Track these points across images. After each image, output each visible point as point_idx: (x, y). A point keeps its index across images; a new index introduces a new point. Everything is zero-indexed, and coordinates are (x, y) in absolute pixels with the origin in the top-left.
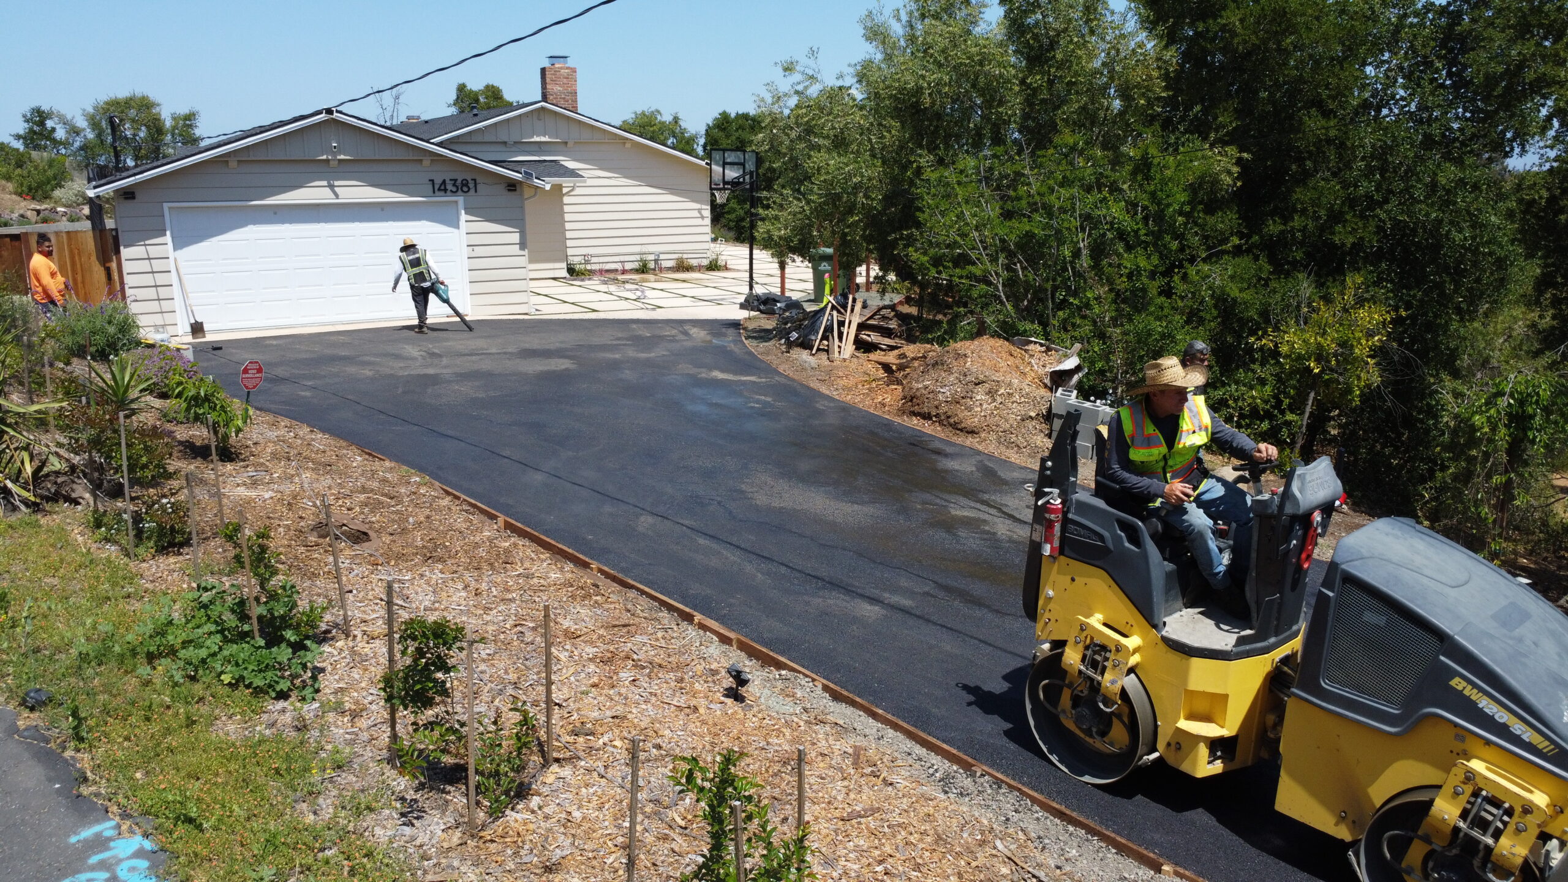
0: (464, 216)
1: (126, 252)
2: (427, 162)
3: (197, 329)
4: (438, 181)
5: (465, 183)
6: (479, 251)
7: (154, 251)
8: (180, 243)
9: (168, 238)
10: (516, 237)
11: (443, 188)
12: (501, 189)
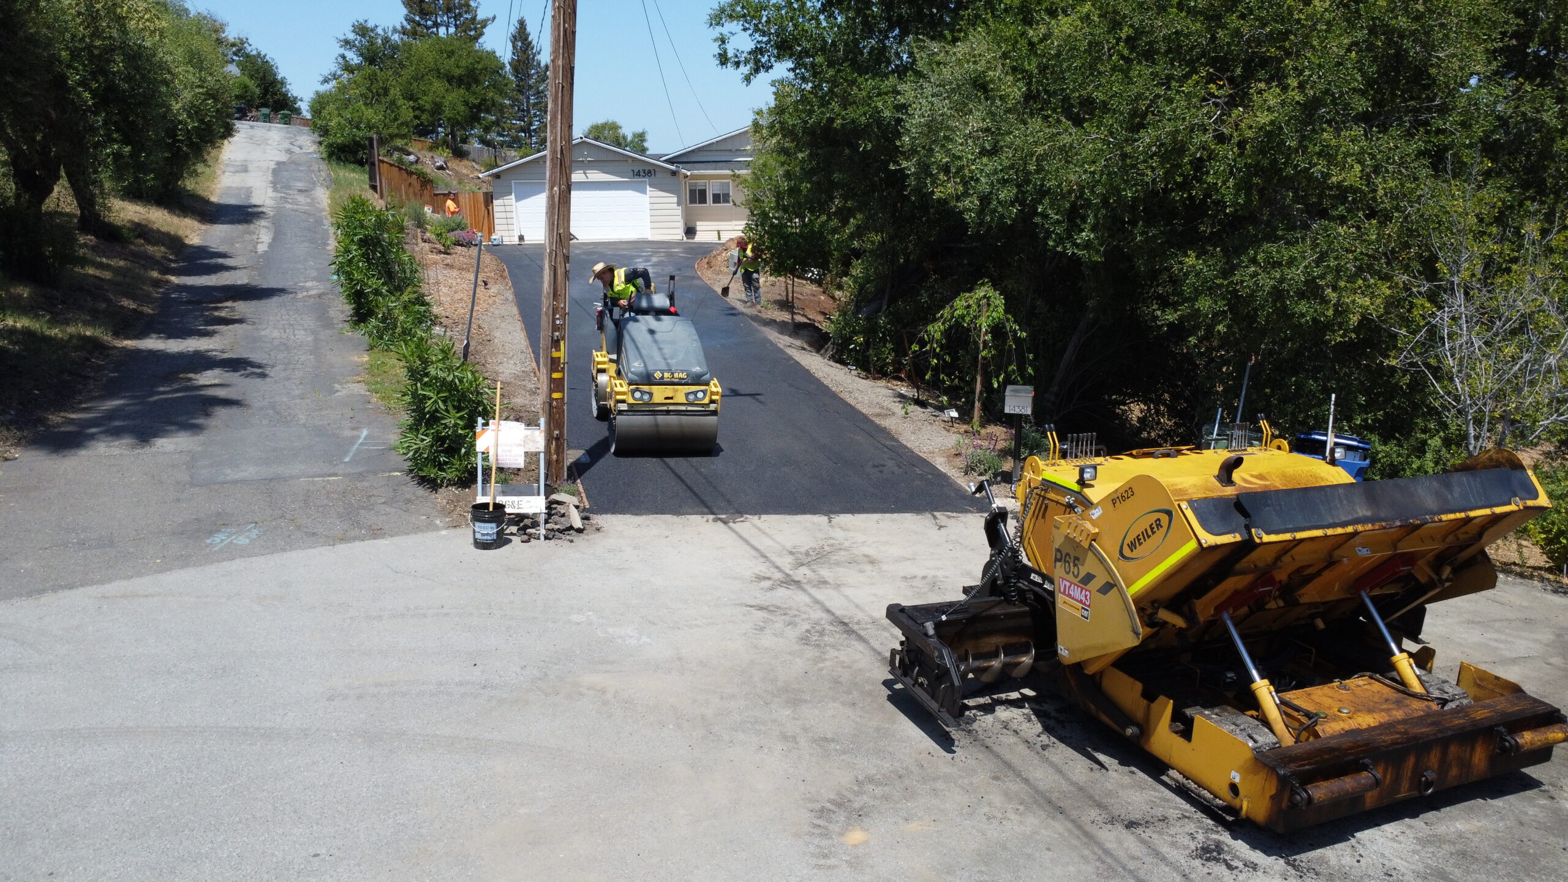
0: (648, 188)
1: (495, 202)
2: (630, 161)
3: (521, 238)
4: (636, 171)
5: (649, 172)
6: (656, 206)
7: (507, 202)
8: (518, 198)
9: (513, 196)
10: (675, 200)
11: (638, 174)
12: (669, 175)
